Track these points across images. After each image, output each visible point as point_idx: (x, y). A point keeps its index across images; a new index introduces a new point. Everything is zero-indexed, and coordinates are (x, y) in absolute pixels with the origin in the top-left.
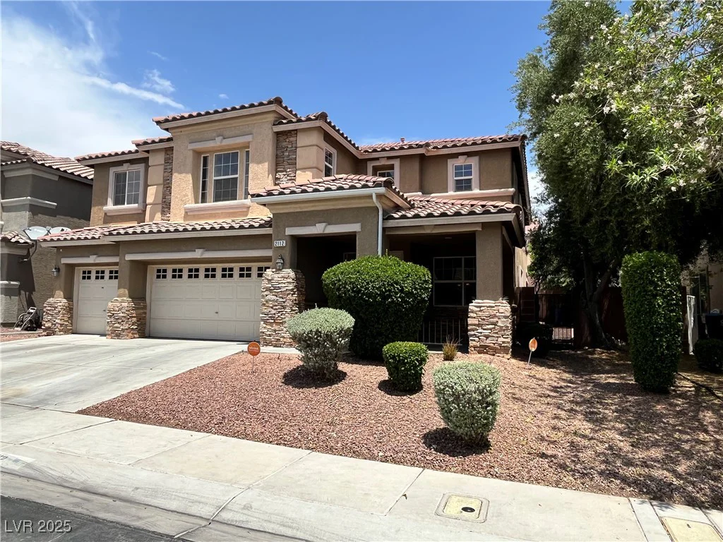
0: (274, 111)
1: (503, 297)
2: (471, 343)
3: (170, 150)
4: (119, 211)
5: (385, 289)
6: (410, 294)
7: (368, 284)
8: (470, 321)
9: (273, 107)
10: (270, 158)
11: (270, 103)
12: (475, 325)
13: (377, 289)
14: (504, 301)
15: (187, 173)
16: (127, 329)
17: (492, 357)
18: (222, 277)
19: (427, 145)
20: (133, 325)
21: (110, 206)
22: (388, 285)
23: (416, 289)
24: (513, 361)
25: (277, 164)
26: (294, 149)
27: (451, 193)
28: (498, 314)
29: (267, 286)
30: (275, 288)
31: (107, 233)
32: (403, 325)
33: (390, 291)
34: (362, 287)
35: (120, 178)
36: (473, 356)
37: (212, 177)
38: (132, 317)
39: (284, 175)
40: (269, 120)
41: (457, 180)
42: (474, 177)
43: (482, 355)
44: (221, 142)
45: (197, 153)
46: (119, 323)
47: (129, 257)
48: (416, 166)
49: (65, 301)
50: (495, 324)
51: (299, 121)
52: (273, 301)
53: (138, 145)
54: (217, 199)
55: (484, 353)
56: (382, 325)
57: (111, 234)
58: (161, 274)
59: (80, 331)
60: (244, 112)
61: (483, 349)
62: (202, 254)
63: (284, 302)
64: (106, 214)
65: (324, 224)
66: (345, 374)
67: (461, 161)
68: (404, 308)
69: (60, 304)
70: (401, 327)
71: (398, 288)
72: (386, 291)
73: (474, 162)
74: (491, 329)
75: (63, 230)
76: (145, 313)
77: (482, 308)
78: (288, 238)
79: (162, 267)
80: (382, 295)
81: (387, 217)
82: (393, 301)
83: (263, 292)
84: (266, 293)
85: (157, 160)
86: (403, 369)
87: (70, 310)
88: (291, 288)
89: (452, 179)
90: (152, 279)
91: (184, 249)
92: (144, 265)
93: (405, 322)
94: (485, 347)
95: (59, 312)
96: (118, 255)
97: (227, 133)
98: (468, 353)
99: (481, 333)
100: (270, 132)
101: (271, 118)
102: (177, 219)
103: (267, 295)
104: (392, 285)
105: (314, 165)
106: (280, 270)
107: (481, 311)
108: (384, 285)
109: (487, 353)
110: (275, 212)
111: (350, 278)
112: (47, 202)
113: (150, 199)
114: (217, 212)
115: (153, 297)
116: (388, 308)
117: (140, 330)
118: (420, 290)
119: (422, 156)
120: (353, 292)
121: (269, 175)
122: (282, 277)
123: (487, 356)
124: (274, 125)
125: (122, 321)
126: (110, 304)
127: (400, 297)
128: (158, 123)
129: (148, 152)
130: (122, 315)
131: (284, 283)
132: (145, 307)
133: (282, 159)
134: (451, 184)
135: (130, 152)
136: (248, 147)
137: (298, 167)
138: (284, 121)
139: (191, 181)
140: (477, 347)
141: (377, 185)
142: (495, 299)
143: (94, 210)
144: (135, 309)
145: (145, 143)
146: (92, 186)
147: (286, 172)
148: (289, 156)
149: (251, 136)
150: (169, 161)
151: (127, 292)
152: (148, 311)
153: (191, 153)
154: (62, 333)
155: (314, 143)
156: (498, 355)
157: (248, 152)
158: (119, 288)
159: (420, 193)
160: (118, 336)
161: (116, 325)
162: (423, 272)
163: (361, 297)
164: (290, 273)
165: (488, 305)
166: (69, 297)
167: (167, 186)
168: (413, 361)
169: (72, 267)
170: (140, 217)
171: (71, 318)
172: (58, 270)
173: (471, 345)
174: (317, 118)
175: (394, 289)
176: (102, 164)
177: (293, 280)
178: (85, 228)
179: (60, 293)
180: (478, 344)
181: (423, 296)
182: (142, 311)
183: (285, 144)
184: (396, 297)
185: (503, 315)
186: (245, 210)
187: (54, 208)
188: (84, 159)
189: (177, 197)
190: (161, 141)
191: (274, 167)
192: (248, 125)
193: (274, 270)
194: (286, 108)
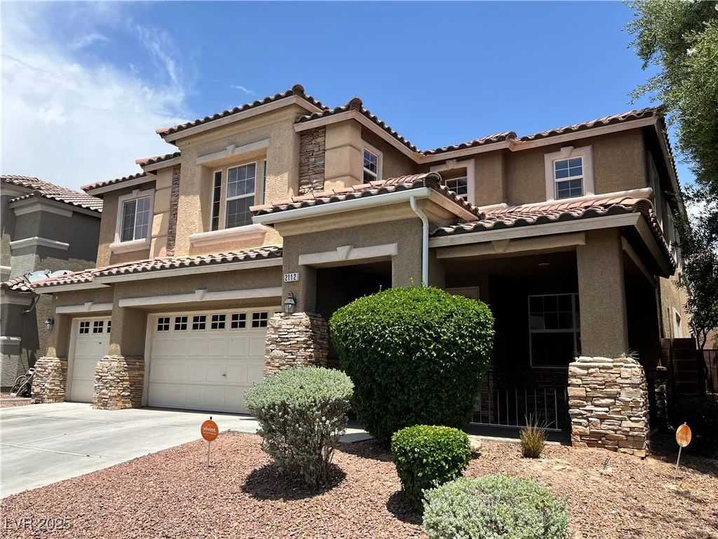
0: (295, 105)
1: (630, 352)
2: (576, 429)
3: (177, 168)
4: (125, 247)
5: (409, 335)
6: (450, 345)
7: (384, 328)
8: (571, 391)
9: (293, 99)
10: (291, 167)
11: (289, 94)
12: (580, 398)
13: (398, 336)
14: (630, 359)
15: (194, 194)
16: (115, 397)
17: (612, 454)
18: (232, 327)
19: (512, 135)
20: (124, 390)
21: (117, 243)
22: (415, 330)
23: (462, 337)
24: (651, 461)
25: (301, 175)
26: (321, 152)
27: (551, 201)
28: (619, 380)
29: (273, 336)
30: (283, 340)
31: (98, 274)
32: (444, 395)
33: (418, 339)
34: (374, 334)
35: (129, 208)
36: (578, 450)
37: (225, 198)
38: (124, 380)
39: (310, 188)
40: (290, 117)
41: (559, 183)
42: (586, 176)
43: (595, 450)
44: (233, 152)
45: (207, 169)
46: (107, 388)
47: (124, 303)
48: (497, 167)
49: (57, 359)
50: (615, 397)
51: (327, 113)
52: (280, 358)
53: (143, 165)
54: (230, 225)
55: (599, 446)
56: (409, 395)
57: (102, 275)
58: (163, 325)
59: (72, 399)
60: (259, 110)
61: (596, 440)
62: (203, 297)
63: (294, 360)
64: (112, 252)
65: (347, 248)
66: (344, 475)
67: (564, 155)
68: (442, 368)
69: (51, 364)
70: (440, 399)
71: (431, 335)
72: (412, 340)
73: (584, 155)
74: (607, 406)
75: (65, 273)
76: (142, 376)
77: (591, 370)
78: (301, 269)
79: (164, 315)
80: (405, 345)
81: (436, 233)
82: (423, 356)
83: (267, 345)
84: (271, 347)
85: (164, 181)
86: (420, 474)
87: (63, 371)
88: (302, 339)
89: (551, 180)
90: (152, 331)
91: (182, 290)
92: (143, 312)
93: (447, 392)
94: (600, 435)
95: (49, 373)
96: (111, 302)
97: (241, 139)
98: (570, 444)
99: (591, 411)
100: (291, 133)
101: (292, 113)
102: (182, 254)
103: (272, 350)
104: (421, 330)
105: (347, 171)
106: (290, 314)
107: (589, 374)
108: (408, 330)
109: (603, 446)
110: (287, 234)
111: (360, 320)
112: (57, 242)
113: (156, 230)
114: (226, 241)
115: (153, 354)
116: (417, 368)
117: (134, 397)
118: (471, 338)
119: (506, 152)
120: (364, 341)
121: (289, 189)
122: (293, 324)
123: (604, 452)
124: (296, 122)
125: (111, 386)
126: (99, 363)
127: (434, 349)
128: (163, 135)
129: (154, 172)
130: (110, 377)
131: (295, 332)
132: (142, 368)
133: (306, 168)
134: (550, 188)
135: (138, 176)
136: (265, 156)
137: (326, 175)
138: (307, 117)
139: (199, 204)
140: (586, 435)
141: (417, 185)
142: (614, 356)
143: (101, 248)
144: (128, 370)
145: (151, 162)
146: (100, 219)
147: (312, 184)
148: (315, 162)
149: (267, 141)
150: (176, 182)
151: (119, 347)
152: (146, 373)
153: (200, 168)
154: (51, 400)
155: (347, 141)
156: (622, 450)
157: (265, 162)
158: (110, 344)
159: (504, 205)
160: (105, 405)
161: (103, 391)
162: (479, 310)
163: (375, 350)
164: (303, 317)
165: (601, 365)
166: (63, 355)
167: (173, 212)
168: (438, 462)
169: (68, 318)
170: (144, 253)
171: (64, 381)
172: (52, 322)
173: (574, 430)
174: (348, 108)
175: (425, 336)
176: (109, 193)
177: (307, 327)
178: (86, 270)
179: (52, 351)
180: (587, 430)
181: (476, 348)
182: (137, 373)
183: (310, 146)
184: (427, 350)
185: (628, 381)
186: (259, 236)
187: (67, 249)
188: (91, 188)
189: (182, 226)
190: (168, 157)
191: (297, 178)
192: (264, 126)
193: (282, 314)
194: (311, 100)
